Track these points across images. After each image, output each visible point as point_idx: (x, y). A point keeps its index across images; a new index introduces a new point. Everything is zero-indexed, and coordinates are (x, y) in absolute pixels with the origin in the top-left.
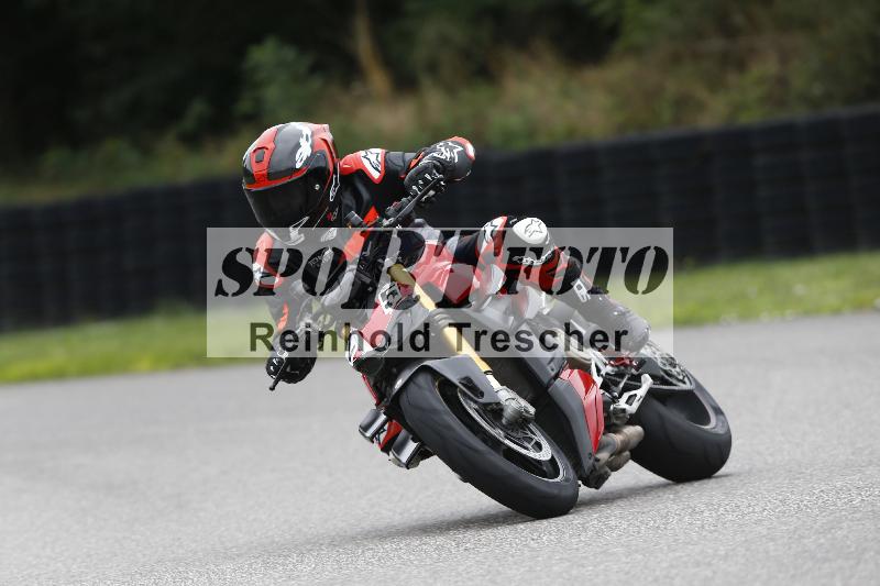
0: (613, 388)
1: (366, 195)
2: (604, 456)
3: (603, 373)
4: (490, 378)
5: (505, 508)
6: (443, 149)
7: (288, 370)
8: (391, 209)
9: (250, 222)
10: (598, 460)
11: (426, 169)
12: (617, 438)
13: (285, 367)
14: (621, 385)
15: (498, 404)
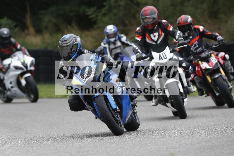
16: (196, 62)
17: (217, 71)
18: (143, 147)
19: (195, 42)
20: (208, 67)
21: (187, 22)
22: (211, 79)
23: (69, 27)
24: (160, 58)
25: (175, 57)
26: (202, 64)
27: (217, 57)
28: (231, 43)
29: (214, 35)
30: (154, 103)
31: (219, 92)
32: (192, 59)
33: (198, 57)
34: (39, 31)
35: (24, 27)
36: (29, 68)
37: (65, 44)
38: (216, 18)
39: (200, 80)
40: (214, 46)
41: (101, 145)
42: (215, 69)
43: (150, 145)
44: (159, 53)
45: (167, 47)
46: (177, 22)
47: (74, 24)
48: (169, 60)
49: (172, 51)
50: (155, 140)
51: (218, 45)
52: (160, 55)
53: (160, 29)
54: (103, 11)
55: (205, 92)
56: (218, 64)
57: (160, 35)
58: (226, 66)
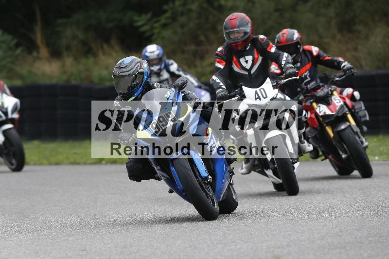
16: (308, 103)
17: (343, 118)
18: (228, 246)
19: (306, 72)
20: (328, 112)
21: (292, 40)
22: (333, 132)
23: (105, 46)
24: (257, 97)
25: (280, 96)
26: (318, 108)
27: (341, 96)
28: (374, 72)
29: (336, 61)
30: (244, 171)
31: (346, 153)
32: (302, 99)
33: (311, 96)
34: (56, 54)
35: (31, 47)
36: (10, 116)
37: (124, 72)
38: (350, 31)
39: (315, 134)
40: (337, 79)
41: (159, 243)
42: (340, 115)
43: (241, 242)
44: (255, 90)
45: (268, 79)
46: (276, 40)
47: (113, 42)
48: (271, 100)
49: (275, 85)
50: (248, 234)
51: (344, 77)
52: (256, 93)
53: (255, 50)
54: (163, 19)
55: (321, 153)
56: (344, 108)
57: (256, 59)
58: (357, 111)
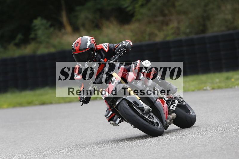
0: (169, 104)
1: (104, 55)
2: (168, 121)
3: (166, 100)
4: (140, 101)
5: (146, 134)
6: (124, 43)
7: (86, 101)
8: (112, 58)
9: (73, 60)
10: (167, 122)
11: (121, 48)
12: (171, 117)
13: (85, 100)
14: (171, 103)
15: (143, 107)
